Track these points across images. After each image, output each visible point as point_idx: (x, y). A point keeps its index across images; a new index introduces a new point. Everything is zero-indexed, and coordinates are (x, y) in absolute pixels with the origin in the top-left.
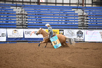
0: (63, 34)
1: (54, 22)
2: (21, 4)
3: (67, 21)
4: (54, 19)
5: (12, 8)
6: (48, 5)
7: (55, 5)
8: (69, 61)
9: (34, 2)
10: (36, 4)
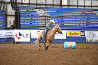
0: (84, 35)
1: (75, 23)
2: (44, 6)
3: (88, 22)
4: (76, 21)
5: (35, 10)
6: (70, 7)
7: (76, 7)
8: (91, 62)
9: (57, 5)
10: (58, 7)
